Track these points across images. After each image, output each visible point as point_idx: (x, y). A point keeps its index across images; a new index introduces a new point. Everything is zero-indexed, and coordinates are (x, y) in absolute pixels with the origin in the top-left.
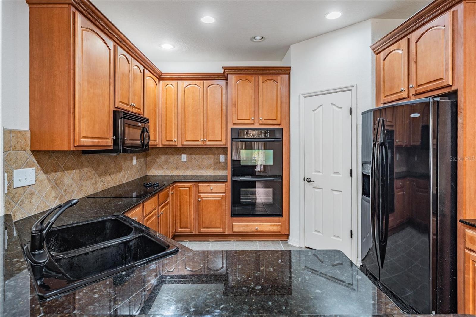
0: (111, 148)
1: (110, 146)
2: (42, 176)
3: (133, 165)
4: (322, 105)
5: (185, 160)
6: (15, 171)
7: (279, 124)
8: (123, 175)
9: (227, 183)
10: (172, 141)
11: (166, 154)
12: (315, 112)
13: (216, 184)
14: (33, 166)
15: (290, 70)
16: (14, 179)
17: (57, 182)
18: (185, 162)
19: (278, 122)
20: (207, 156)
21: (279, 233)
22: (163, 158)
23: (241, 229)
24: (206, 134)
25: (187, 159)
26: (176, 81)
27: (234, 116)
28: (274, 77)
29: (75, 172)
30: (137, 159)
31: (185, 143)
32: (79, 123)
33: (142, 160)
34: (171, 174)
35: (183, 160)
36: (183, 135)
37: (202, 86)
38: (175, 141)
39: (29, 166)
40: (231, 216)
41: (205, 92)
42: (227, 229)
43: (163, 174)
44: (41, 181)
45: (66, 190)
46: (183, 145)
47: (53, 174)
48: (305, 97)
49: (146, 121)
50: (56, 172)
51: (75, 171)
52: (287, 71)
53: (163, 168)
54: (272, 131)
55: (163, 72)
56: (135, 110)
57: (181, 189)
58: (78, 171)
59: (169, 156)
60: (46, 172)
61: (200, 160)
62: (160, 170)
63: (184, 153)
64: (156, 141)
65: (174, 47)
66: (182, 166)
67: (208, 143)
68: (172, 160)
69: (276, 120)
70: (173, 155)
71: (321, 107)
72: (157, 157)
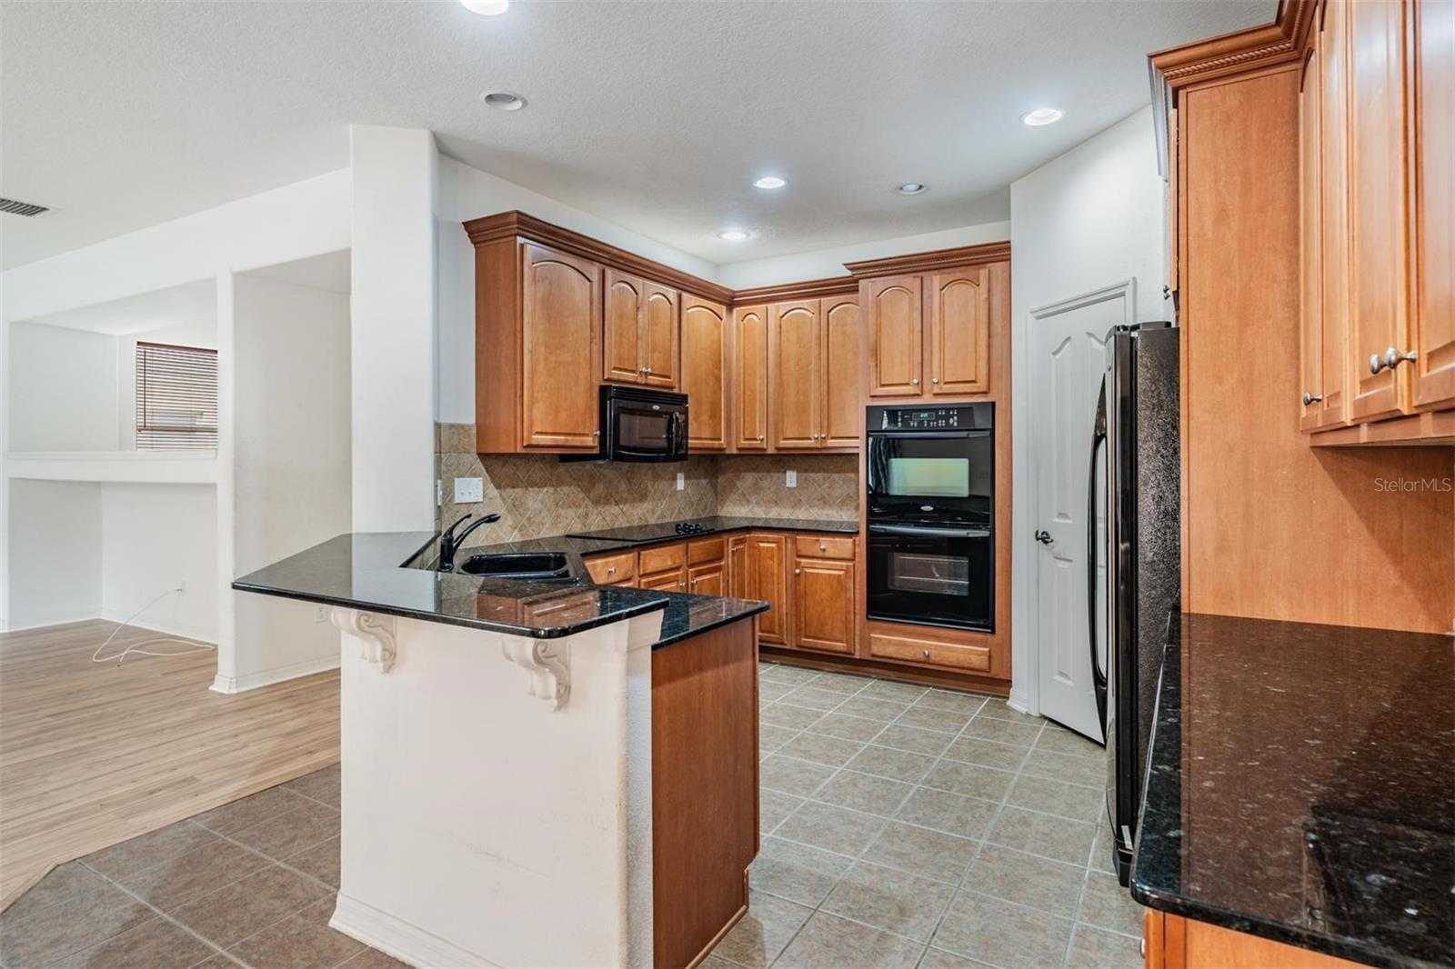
0: (596, 451)
1: (593, 448)
2: (494, 492)
3: (676, 491)
4: (1069, 339)
5: (794, 485)
6: (456, 480)
7: (985, 393)
8: (652, 508)
9: (857, 539)
10: (756, 439)
11: (754, 470)
12: (1058, 356)
13: (831, 539)
14: (479, 476)
15: (1009, 249)
16: (456, 491)
17: (516, 503)
18: (794, 488)
19: (981, 385)
20: (842, 475)
21: (985, 675)
22: (748, 479)
23: (890, 651)
24: (825, 423)
25: (797, 482)
26: (764, 306)
27: (873, 377)
28: (969, 273)
29: (547, 491)
30: (686, 478)
31: (783, 443)
32: (531, 411)
33: (704, 482)
34: (764, 516)
35: (788, 485)
36: (777, 428)
37: (817, 312)
38: (762, 440)
39: (475, 475)
40: (868, 619)
41: (824, 324)
42: (857, 647)
43: (750, 515)
44: (491, 499)
45: (529, 519)
46: (778, 449)
47: (509, 490)
48: (1039, 318)
49: (684, 398)
50: (513, 488)
51: (545, 489)
52: (1000, 252)
53: (748, 501)
54: (965, 411)
55: (736, 289)
56: (653, 380)
57: (761, 545)
58: (551, 490)
59: (762, 474)
60: (498, 487)
61: (827, 485)
62: (743, 505)
63: (792, 469)
64: (720, 439)
65: (748, 235)
66: (789, 498)
67: (831, 443)
68: (765, 484)
69: (975, 382)
70: (769, 472)
71: (1068, 344)
72: (737, 478)
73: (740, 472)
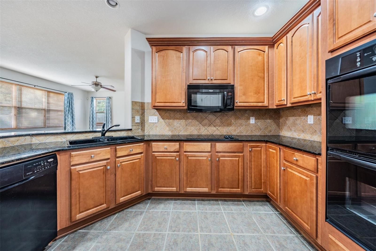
0: (186, 108)
2: (161, 120)
3: (250, 124)
5: (312, 122)
6: (149, 116)
8: (234, 129)
9: (320, 159)
11: (293, 116)
13: (302, 155)
14: (157, 116)
16: (149, 120)
17: (170, 124)
18: (312, 124)
25: (314, 121)
26: (286, 36)
29: (182, 121)
30: (256, 119)
31: (293, 101)
34: (297, 137)
35: (309, 123)
37: (311, 21)
38: (284, 100)
41: (315, 25)
43: (292, 136)
44: (161, 122)
45: (175, 128)
46: (291, 104)
47: (167, 120)
50: (169, 119)
51: (181, 120)
53: (291, 130)
57: (270, 150)
58: (184, 121)
59: (296, 118)
60: (163, 119)
62: (288, 131)
63: (311, 114)
66: (309, 130)
68: (298, 122)
72: (287, 119)
73: (288, 117)
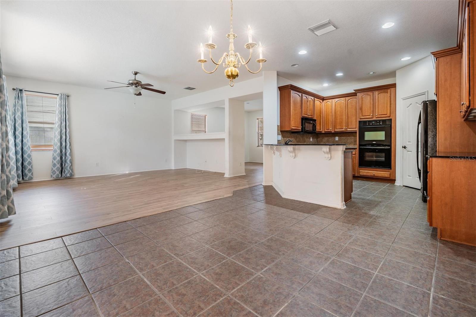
0: (301, 131)
1: (300, 130)
2: (282, 138)
3: (310, 141)
4: (411, 104)
5: (338, 140)
7: (389, 117)
9: (356, 150)
10: (329, 129)
11: (327, 137)
12: (408, 108)
15: (396, 85)
19: (388, 115)
20: (350, 137)
21: (388, 178)
22: (326, 139)
23: (365, 174)
24: (347, 125)
26: (331, 100)
27: (361, 114)
28: (386, 90)
30: (312, 138)
31: (336, 130)
32: (292, 122)
33: (315, 139)
35: (336, 140)
36: (335, 127)
37: (345, 101)
38: (331, 130)
39: (280, 135)
40: (359, 167)
41: (347, 103)
42: (356, 174)
46: (335, 131)
48: (403, 100)
49: (315, 120)
50: (285, 138)
52: (394, 86)
54: (384, 121)
55: (325, 97)
56: (310, 116)
59: (329, 138)
61: (346, 140)
63: (337, 136)
64: (321, 129)
67: (348, 130)
68: (330, 140)
69: (387, 114)
70: (331, 137)
71: (411, 105)
72: (323, 139)
73: (324, 137)
